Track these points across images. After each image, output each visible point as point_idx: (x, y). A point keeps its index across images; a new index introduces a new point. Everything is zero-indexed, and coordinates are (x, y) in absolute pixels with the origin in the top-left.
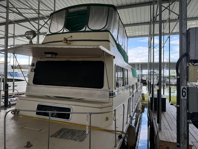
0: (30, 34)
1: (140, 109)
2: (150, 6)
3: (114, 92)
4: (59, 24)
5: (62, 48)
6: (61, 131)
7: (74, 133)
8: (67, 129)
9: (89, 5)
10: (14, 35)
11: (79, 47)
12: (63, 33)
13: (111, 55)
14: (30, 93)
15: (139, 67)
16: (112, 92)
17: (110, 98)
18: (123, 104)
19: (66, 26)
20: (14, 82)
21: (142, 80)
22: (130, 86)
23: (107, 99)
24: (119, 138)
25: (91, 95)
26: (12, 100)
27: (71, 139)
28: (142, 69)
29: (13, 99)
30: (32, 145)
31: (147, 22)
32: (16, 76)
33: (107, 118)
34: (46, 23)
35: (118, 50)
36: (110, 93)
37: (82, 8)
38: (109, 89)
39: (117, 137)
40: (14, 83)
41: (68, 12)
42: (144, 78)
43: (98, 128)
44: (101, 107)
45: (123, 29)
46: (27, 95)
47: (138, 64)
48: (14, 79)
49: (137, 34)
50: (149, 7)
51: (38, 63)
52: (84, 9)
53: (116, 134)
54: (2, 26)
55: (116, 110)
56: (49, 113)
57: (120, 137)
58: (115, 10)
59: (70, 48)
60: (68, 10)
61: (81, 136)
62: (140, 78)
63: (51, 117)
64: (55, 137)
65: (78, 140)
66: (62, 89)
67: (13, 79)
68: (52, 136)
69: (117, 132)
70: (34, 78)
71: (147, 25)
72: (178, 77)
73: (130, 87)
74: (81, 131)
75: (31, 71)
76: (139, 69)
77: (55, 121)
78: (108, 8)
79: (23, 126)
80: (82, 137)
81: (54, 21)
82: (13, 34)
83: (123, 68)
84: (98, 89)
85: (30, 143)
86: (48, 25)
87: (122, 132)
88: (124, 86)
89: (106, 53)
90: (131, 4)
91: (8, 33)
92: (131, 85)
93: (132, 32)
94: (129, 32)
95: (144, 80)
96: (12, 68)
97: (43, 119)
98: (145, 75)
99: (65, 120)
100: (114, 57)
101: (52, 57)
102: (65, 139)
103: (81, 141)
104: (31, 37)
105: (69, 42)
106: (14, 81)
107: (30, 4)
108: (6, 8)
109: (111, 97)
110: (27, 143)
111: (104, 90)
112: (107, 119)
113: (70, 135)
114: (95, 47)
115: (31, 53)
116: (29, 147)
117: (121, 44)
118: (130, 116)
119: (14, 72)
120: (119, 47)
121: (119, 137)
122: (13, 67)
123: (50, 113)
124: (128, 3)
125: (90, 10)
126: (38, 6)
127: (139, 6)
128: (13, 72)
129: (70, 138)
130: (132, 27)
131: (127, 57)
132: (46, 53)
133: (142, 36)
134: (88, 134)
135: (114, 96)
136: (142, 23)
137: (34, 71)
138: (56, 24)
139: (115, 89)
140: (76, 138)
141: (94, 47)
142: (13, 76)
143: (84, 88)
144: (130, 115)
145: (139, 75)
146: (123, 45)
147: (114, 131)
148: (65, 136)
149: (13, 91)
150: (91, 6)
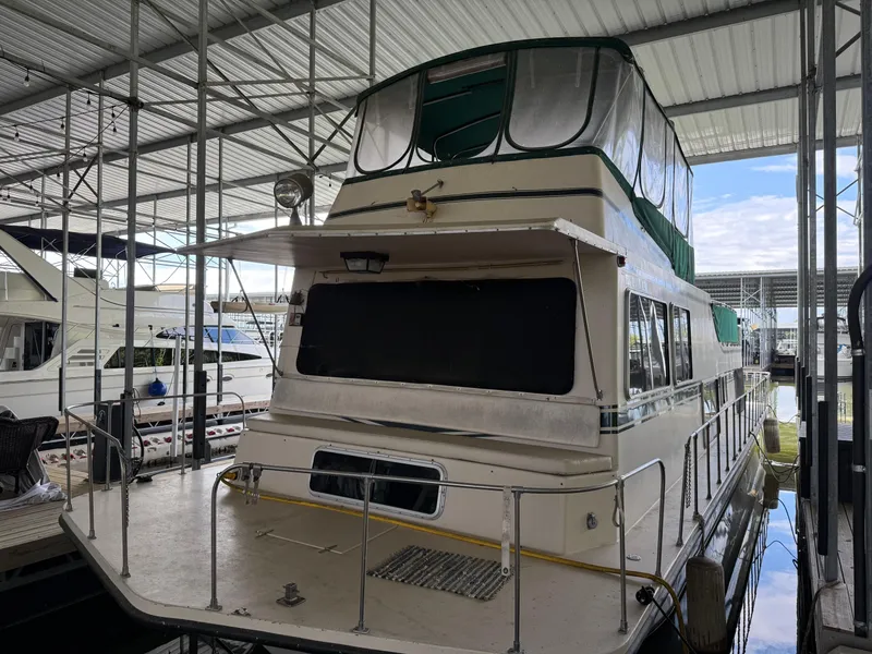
0: (292, 190)
1: (753, 492)
2: (799, 13)
3: (619, 410)
4: (391, 134)
5: (405, 237)
6: (404, 556)
7: (453, 568)
8: (429, 551)
9: (511, 49)
10: (219, 179)
11: (471, 230)
12: (408, 170)
13: (604, 255)
14: (289, 408)
15: (758, 296)
16: (612, 410)
17: (603, 435)
18: (661, 463)
19: (419, 140)
20: (221, 363)
21: (773, 354)
22: (701, 386)
23: (591, 441)
24: (638, 599)
25: (521, 421)
26: (214, 433)
27: (443, 589)
28: (772, 303)
29: (219, 431)
30: (301, 599)
31: (789, 87)
32: (229, 338)
33: (590, 517)
34: (339, 127)
35: (639, 225)
36: (602, 415)
37: (484, 64)
38: (599, 396)
39: (631, 596)
40: (220, 369)
41: (428, 81)
42: (790, 347)
43: (552, 555)
44: (563, 470)
45: (662, 132)
46: (273, 415)
47: (753, 281)
48: (223, 353)
49: (740, 141)
50: (795, 17)
51: (317, 292)
52: (493, 65)
53: (624, 583)
54: (176, 148)
55: (623, 482)
56: (362, 480)
57: (645, 596)
58: (625, 58)
59: (435, 235)
60: (427, 75)
61: (483, 581)
62: (765, 348)
63: (370, 504)
64: (384, 577)
65: (472, 593)
66: (404, 392)
67: (217, 353)
68: (370, 574)
69: (627, 577)
70: (300, 348)
71: (790, 100)
72: (859, 352)
73: (701, 391)
74: (482, 560)
75: (291, 322)
76: (757, 305)
77: (382, 519)
78: (592, 51)
79: (264, 530)
80: (487, 586)
81: (374, 121)
82: (217, 176)
83: (665, 305)
84: (552, 397)
85: (295, 590)
86: (351, 137)
87: (657, 578)
88: (671, 386)
89: (583, 245)
90: (707, 11)
91: (205, 176)
92: (708, 380)
93: (716, 135)
94: (702, 137)
95: (785, 354)
96: (215, 311)
97: (335, 507)
98: (789, 330)
99: (416, 516)
100: (621, 261)
101: (367, 271)
102: (422, 585)
103: (483, 598)
104: (297, 200)
105: (430, 206)
106: (223, 361)
107: (270, 50)
108: (196, 85)
109: (608, 432)
110: (284, 590)
111: (575, 401)
112: (591, 521)
113: (438, 574)
114: (536, 227)
115: (290, 256)
116: (293, 604)
117: (654, 199)
118: (697, 517)
119: (223, 324)
120: (645, 213)
121: (638, 594)
122: (216, 306)
123: (366, 481)
124: (688, 12)
125: (515, 69)
126: (307, 62)
127: (744, 20)
128: (218, 326)
129: (439, 585)
130: (713, 113)
131: (689, 252)
132: (347, 256)
133: (763, 151)
134: (508, 568)
135: (619, 428)
136: (765, 91)
137: (302, 323)
138: (379, 132)
139: (627, 397)
140: (463, 586)
141: (531, 225)
142: (218, 342)
143: (491, 391)
144: (696, 512)
145: (759, 330)
146: (666, 202)
147: (616, 571)
148: (419, 575)
149: (219, 400)
150: (521, 52)
